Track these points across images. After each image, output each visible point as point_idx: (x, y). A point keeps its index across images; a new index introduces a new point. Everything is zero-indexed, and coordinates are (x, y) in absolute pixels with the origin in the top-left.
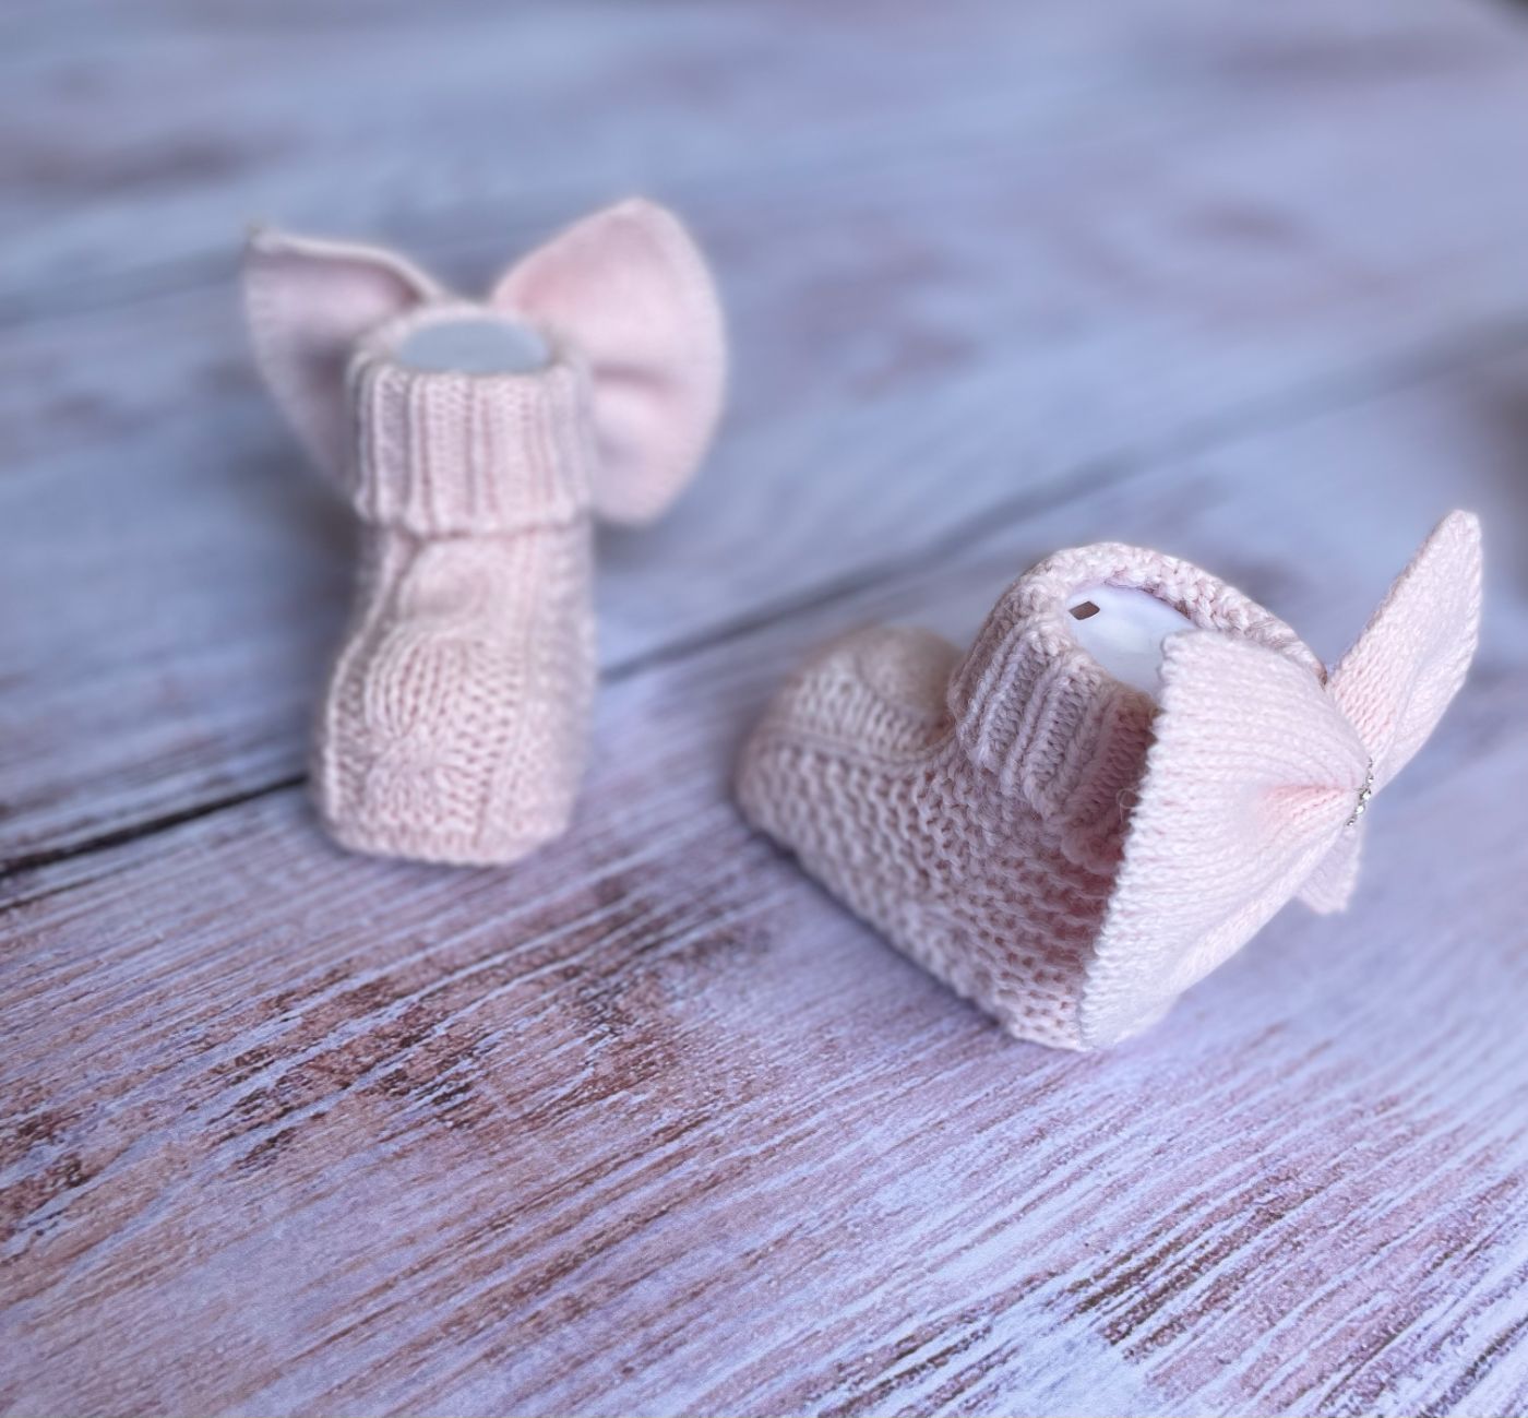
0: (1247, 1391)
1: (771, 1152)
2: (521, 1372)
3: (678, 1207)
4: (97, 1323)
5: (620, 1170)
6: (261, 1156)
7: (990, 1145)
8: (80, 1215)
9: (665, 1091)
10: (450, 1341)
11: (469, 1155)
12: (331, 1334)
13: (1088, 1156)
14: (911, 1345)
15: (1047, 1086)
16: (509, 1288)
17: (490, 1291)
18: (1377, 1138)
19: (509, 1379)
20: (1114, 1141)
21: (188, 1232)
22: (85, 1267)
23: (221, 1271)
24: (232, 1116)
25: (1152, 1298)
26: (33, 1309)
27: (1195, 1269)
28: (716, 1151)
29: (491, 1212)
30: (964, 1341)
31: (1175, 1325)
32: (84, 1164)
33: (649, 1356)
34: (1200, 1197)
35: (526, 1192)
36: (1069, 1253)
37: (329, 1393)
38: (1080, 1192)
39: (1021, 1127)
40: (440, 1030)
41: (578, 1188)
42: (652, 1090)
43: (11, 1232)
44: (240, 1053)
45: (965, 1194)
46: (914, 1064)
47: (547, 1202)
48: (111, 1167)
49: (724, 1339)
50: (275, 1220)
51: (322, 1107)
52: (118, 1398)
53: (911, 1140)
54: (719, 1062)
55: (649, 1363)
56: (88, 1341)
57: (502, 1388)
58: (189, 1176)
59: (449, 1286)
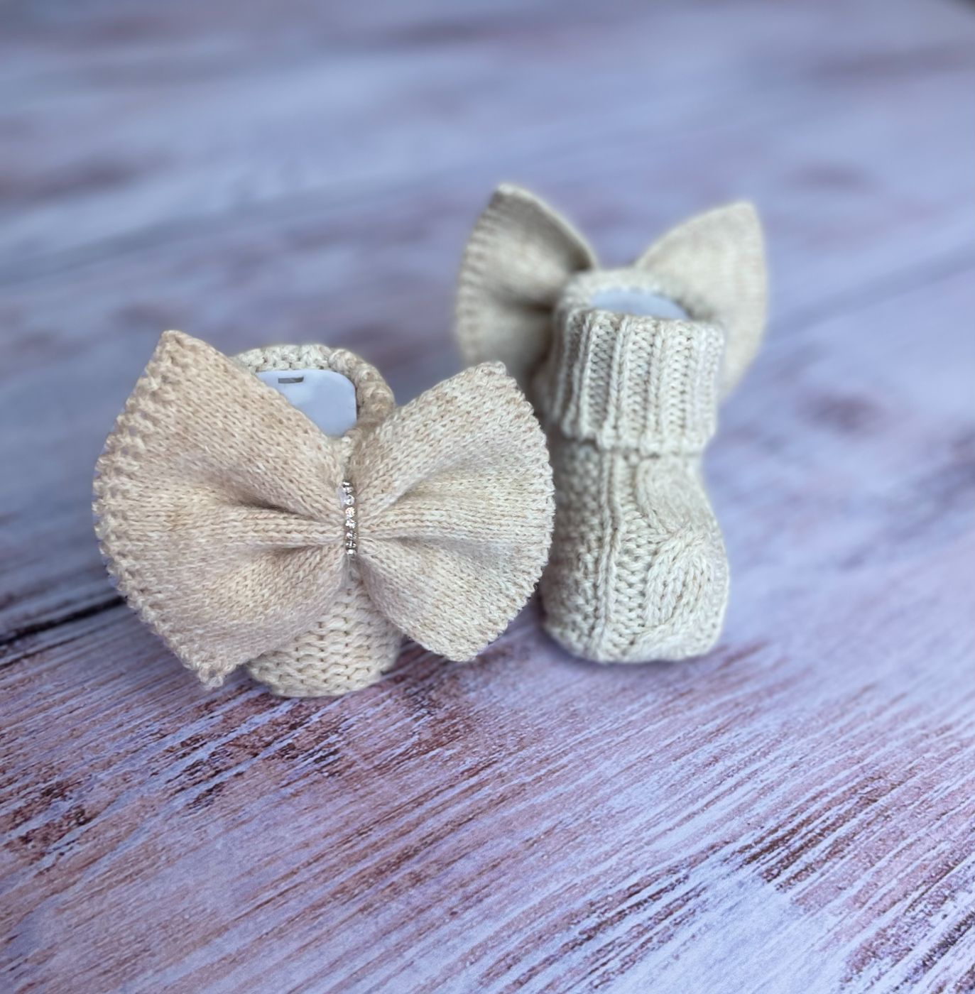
0: (857, 905)
1: (539, 779)
2: (384, 918)
3: (480, 816)
4: (105, 906)
5: (440, 795)
6: (203, 800)
7: (682, 767)
8: (87, 842)
9: (466, 747)
10: (336, 903)
11: (341, 792)
12: (259, 903)
13: (748, 771)
14: (637, 889)
15: (719, 730)
16: (373, 869)
17: (361, 872)
18: (938, 750)
19: (377, 923)
20: (764, 762)
21: (160, 848)
22: (95, 872)
23: (182, 871)
24: (182, 777)
25: (793, 854)
26: (61, 900)
27: (820, 835)
28: (503, 781)
29: (357, 825)
30: (671, 885)
31: (809, 869)
32: (87, 812)
33: (467, 904)
34: (822, 792)
35: (379, 812)
36: (737, 829)
37: (261, 938)
38: (743, 793)
39: (702, 756)
40: (315, 718)
41: (413, 808)
42: (458, 747)
43: (43, 854)
44: (183, 739)
45: (667, 798)
46: (630, 722)
47: (394, 817)
48: (105, 812)
49: (514, 892)
50: (216, 838)
51: (240, 769)
52: (123, 948)
53: (630, 767)
54: (501, 728)
55: (467, 908)
56: (100, 916)
57: (373, 929)
58: (157, 815)
59: (334, 870)
